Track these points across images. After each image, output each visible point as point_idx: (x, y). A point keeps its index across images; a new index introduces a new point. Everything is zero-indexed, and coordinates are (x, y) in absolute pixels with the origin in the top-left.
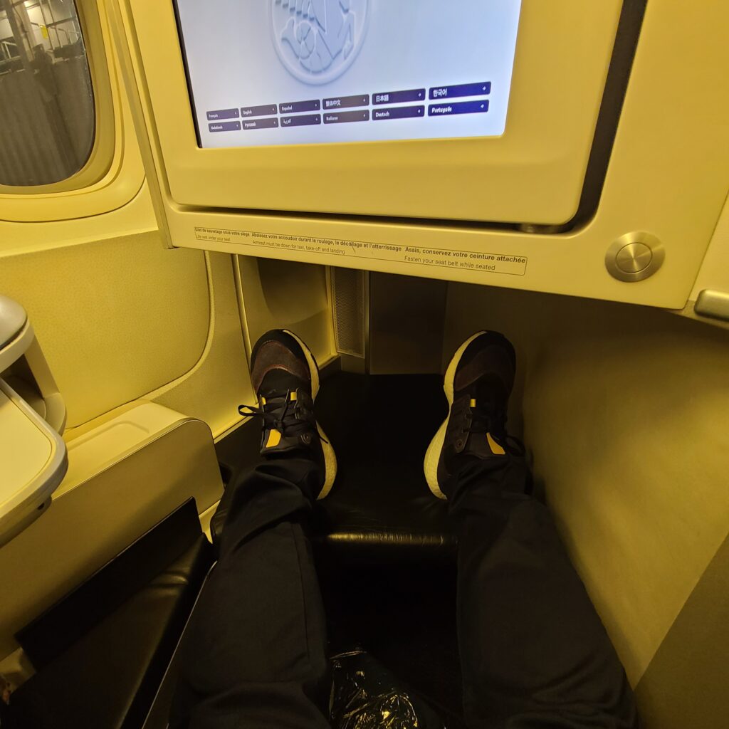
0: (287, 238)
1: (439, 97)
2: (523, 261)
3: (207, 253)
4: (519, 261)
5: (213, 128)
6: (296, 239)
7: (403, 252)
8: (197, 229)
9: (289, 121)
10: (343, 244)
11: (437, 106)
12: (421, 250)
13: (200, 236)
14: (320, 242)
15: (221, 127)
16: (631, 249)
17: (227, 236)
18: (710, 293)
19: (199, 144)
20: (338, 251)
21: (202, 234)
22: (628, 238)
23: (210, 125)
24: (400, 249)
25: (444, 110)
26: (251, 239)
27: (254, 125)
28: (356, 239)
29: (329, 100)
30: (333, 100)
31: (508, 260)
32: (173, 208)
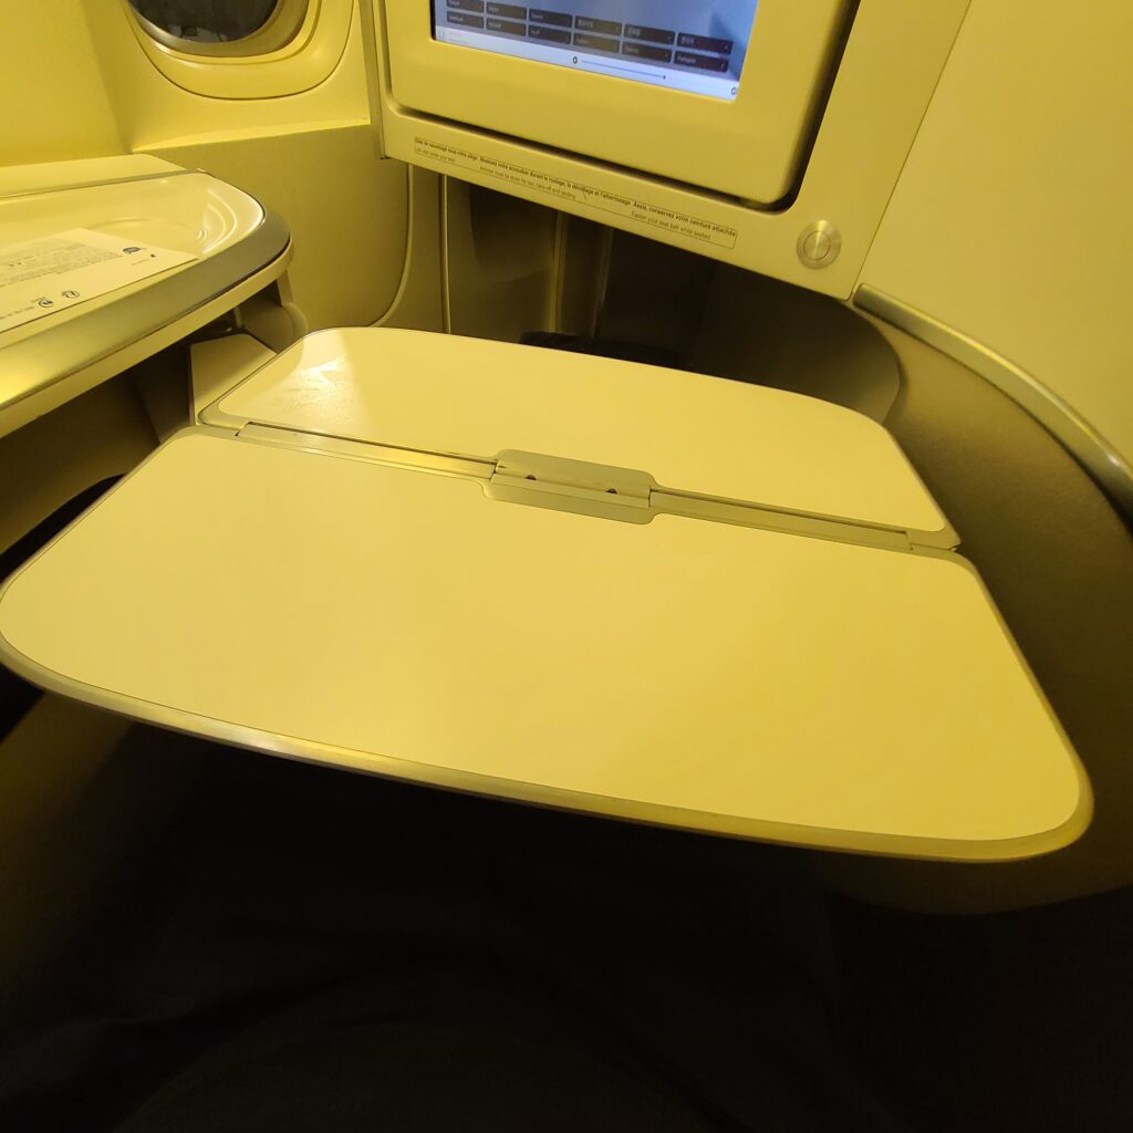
0: (517, 171)
1: (685, 45)
2: (734, 234)
3: (411, 168)
4: (730, 233)
5: (452, 18)
6: (527, 173)
7: (631, 207)
8: (418, 141)
9: (538, 32)
10: (575, 187)
11: (684, 54)
12: (648, 207)
13: (419, 150)
14: (553, 181)
15: (461, 19)
16: (818, 238)
17: (451, 155)
19: (433, 35)
20: (569, 195)
21: (423, 147)
22: (821, 225)
23: (449, 13)
24: (628, 203)
25: (689, 61)
26: (478, 164)
27: (499, 26)
28: (588, 184)
29: (583, 19)
30: (587, 19)
31: (722, 231)
32: (392, 108)
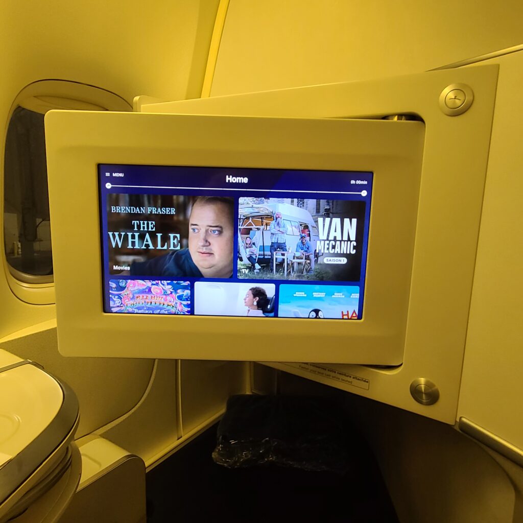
2: (367, 382)
4: (365, 381)
16: (423, 387)
18: (464, 420)
22: (422, 381)
